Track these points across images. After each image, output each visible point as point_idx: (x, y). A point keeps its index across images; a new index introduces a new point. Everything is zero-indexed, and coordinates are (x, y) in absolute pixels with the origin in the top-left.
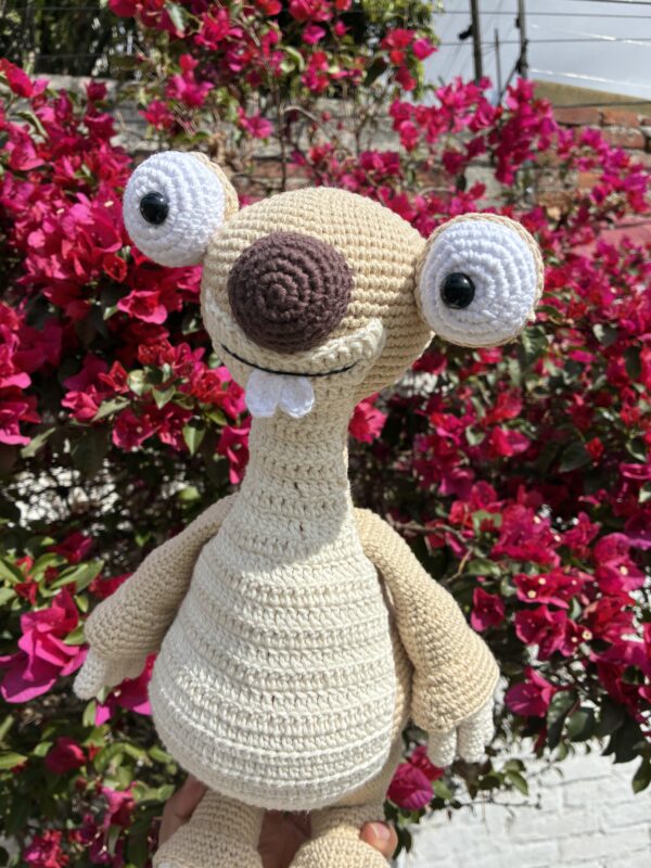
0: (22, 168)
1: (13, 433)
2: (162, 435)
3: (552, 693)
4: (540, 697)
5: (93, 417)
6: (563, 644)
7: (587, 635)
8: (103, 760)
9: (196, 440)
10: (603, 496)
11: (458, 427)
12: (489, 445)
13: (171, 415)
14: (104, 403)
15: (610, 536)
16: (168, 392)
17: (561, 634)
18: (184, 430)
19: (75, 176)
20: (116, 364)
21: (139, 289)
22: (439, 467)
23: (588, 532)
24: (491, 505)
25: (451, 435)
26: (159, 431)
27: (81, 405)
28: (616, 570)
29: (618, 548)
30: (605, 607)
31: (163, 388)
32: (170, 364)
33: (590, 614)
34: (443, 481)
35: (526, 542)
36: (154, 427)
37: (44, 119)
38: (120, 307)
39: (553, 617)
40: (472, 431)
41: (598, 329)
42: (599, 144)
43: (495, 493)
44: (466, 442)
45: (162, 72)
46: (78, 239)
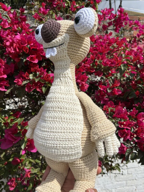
0: (5, 28)
1: (3, 88)
2: (37, 89)
3: (127, 149)
4: (124, 150)
5: (21, 84)
6: (129, 138)
7: (135, 136)
8: (24, 162)
9: (45, 90)
10: (139, 104)
11: (106, 88)
12: (113, 92)
13: (39, 84)
14: (24, 81)
15: (141, 113)
16: (38, 79)
17: (129, 135)
18: (42, 88)
19: (17, 29)
20: (26, 72)
21: (31, 55)
22: (101, 98)
23: (135, 112)
24: (113, 106)
25: (104, 90)
26: (36, 88)
27: (18, 82)
28: (142, 121)
29: (142, 116)
30: (140, 129)
31: (37, 78)
32: (39, 72)
33: (136, 131)
34: (102, 101)
35: (121, 114)
36: (35, 87)
37: (10, 17)
38: (27, 59)
39: (127, 131)
40: (109, 89)
41: (139, 66)
42: (139, 24)
43: (113, 103)
44: (107, 92)
45: (38, 7)
46: (17, 43)
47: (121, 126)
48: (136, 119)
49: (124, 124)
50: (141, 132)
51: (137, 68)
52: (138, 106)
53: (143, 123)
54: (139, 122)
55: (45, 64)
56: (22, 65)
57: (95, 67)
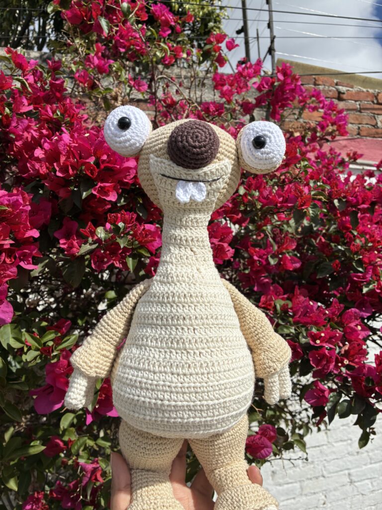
0: (21, 111)
1: (29, 263)
2: (115, 262)
4: (324, 396)
5: (77, 253)
6: (334, 367)
7: (346, 362)
9: (133, 265)
10: (341, 290)
11: (264, 255)
12: (281, 264)
13: (121, 251)
14: (83, 245)
15: (350, 310)
16: (124, 239)
17: (333, 362)
18: (127, 259)
19: (53, 116)
20: (89, 224)
21: (103, 182)
22: (253, 277)
23: (338, 309)
24: (282, 297)
25: (260, 259)
26: (114, 260)
27: (71, 246)
28: (356, 328)
29: (355, 316)
30: (354, 347)
33: (345, 351)
34: (256, 284)
35: (311, 315)
38: (92, 192)
39: (328, 353)
40: (271, 257)
41: (336, 202)
42: (320, 97)
43: (282, 290)
44: (269, 263)
45: (82, 52)
46: (70, 153)
47: (314, 341)
48: (340, 324)
49: (321, 336)
50: (358, 354)
51: (332, 208)
52: (339, 295)
53: (359, 332)
54: (349, 331)
55: (124, 201)
56: (74, 205)
57: (242, 208)
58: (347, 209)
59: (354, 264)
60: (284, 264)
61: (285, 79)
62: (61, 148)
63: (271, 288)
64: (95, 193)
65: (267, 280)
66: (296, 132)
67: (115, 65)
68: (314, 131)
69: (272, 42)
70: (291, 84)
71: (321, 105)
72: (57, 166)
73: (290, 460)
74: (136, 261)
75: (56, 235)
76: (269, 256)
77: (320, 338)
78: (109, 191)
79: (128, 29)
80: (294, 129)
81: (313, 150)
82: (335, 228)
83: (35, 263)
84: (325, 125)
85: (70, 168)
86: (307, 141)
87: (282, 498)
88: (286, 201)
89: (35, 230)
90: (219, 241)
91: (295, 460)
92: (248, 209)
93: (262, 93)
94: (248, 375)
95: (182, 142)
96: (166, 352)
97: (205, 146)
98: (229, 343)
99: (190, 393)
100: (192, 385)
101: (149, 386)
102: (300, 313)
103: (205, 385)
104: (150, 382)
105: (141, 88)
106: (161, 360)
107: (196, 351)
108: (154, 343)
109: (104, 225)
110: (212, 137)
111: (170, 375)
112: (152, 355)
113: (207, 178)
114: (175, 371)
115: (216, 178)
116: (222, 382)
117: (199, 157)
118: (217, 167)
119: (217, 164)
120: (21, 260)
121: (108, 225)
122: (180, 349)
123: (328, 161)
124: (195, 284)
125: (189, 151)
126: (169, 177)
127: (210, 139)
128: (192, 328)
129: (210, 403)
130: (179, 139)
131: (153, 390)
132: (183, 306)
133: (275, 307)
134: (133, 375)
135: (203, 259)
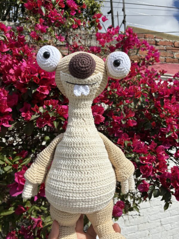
0: (3, 51)
1: (7, 124)
2: (48, 124)
4: (147, 187)
5: (30, 119)
6: (151, 173)
7: (157, 171)
8: (30, 211)
9: (57, 125)
10: (156, 136)
11: (119, 119)
12: (127, 124)
13: (51, 118)
14: (33, 115)
15: (160, 146)
17: (151, 171)
18: (54, 122)
19: (19, 54)
20: (36, 105)
21: (42, 85)
22: (114, 130)
23: (154, 145)
24: (128, 139)
25: (118, 121)
27: (27, 116)
28: (162, 155)
29: (162, 149)
30: (161, 164)
31: (51, 112)
33: (157, 166)
34: (116, 133)
35: (141, 149)
37: (8, 37)
39: (149, 167)
41: (153, 94)
42: (147, 44)
43: (128, 136)
44: (121, 123)
45: (34, 22)
46: (26, 72)
47: (142, 161)
48: (155, 153)
49: (146, 159)
50: (163, 167)
51: (151, 97)
52: (155, 138)
53: (164, 157)
54: (159, 156)
55: (53, 94)
56: (29, 96)
57: (109, 97)
58: (158, 98)
59: (162, 123)
60: (129, 123)
61: (130, 36)
62: (22, 69)
63: (123, 135)
64: (38, 90)
65: (121, 131)
66: (135, 60)
67: (49, 29)
68: (144, 60)
69: (125, 18)
70: (133, 37)
71: (147, 48)
72: (20, 78)
73: (132, 215)
74: (58, 123)
75: (20, 110)
76: (122, 120)
77: (145, 160)
78: (45, 90)
79: (55, 12)
80: (135, 59)
81: (144, 69)
82: (153, 106)
83: (10, 124)
84: (149, 57)
85: (26, 79)
86: (140, 65)
87: (129, 233)
88: (129, 94)
89: (10, 108)
90: (98, 114)
91: (134, 215)
92: (112, 98)
93: (119, 42)
94: (112, 182)
95: (76, 65)
96: (70, 172)
97: (88, 67)
98: (102, 166)
99: (82, 193)
100: (84, 189)
101: (62, 190)
102: (136, 148)
103: (90, 189)
104: (63, 187)
105: (61, 40)
106: (68, 176)
107: (85, 172)
108: (65, 168)
109: (42, 106)
110: (91, 62)
111: (73, 184)
112: (64, 174)
113: (90, 83)
114: (75, 182)
115: (94, 83)
116: (99, 187)
117: (85, 73)
118: (95, 77)
119: (95, 76)
120: (3, 123)
121: (45, 106)
122: (77, 171)
123: (151, 74)
124: (85, 138)
125: (79, 70)
126: (70, 83)
127: (91, 63)
128: (83, 160)
129: (93, 197)
130: (74, 63)
131: (64, 192)
132: (79, 149)
133: (124, 144)
134: (54, 184)
135: (89, 124)
